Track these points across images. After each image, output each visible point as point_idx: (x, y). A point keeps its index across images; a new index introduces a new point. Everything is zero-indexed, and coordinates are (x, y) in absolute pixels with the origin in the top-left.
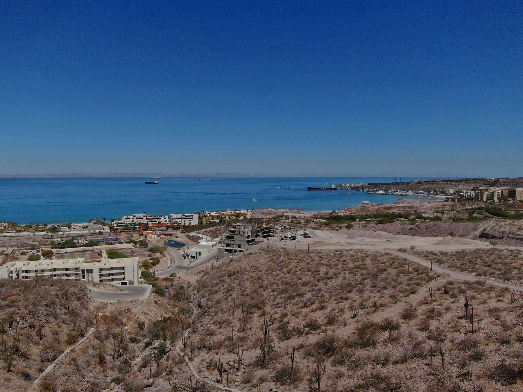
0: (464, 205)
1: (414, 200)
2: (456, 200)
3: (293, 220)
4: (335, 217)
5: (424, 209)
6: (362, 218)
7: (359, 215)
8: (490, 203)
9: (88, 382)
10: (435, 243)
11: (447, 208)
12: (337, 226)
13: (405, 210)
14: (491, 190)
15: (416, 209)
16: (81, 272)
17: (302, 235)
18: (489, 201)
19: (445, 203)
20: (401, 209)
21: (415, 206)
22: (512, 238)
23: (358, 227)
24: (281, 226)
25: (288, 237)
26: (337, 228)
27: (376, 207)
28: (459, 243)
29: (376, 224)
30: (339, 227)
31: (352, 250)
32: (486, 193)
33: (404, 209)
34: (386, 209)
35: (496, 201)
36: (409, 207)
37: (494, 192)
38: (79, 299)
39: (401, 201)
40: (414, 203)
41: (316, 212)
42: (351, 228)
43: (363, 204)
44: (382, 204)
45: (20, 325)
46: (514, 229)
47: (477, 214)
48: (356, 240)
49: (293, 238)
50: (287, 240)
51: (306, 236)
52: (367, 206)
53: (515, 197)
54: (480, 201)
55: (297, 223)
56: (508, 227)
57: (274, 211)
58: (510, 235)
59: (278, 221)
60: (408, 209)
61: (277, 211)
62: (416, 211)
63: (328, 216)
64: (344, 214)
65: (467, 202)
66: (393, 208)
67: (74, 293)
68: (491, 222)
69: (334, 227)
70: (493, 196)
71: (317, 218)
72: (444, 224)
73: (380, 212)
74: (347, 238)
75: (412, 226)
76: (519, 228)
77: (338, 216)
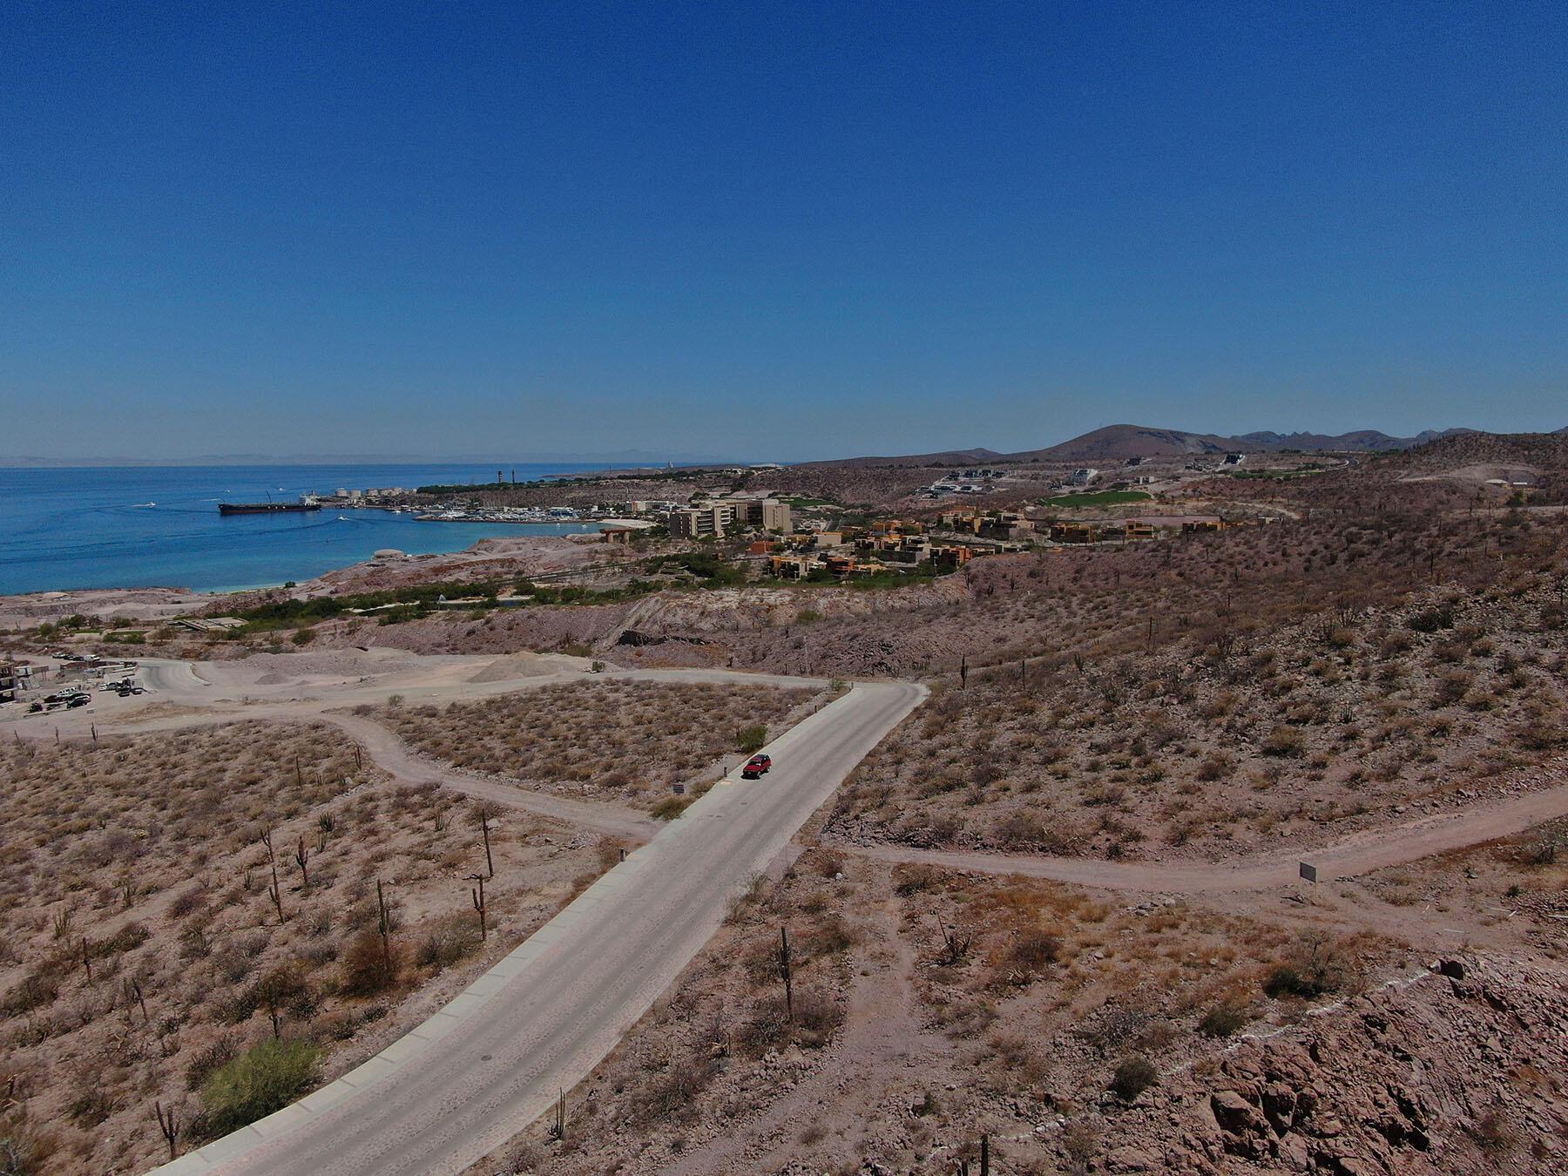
0: (641, 550)
1: (523, 540)
2: (627, 536)
3: (118, 630)
4: (278, 608)
5: (541, 566)
6: (369, 605)
7: (355, 596)
8: (704, 541)
10: (471, 676)
11: (600, 558)
12: (266, 640)
13: (492, 570)
14: (707, 506)
15: (521, 567)
17: (113, 686)
18: (703, 536)
19: (597, 546)
20: (481, 568)
21: (519, 558)
23: (332, 637)
24: (66, 658)
25: (60, 699)
26: (267, 646)
27: (414, 567)
29: (382, 623)
30: (272, 643)
31: (230, 724)
32: (695, 514)
33: (487, 569)
34: (438, 571)
35: (718, 529)
36: (502, 562)
37: (712, 512)
39: (486, 545)
40: (520, 549)
41: (225, 593)
42: (305, 642)
43: (379, 557)
44: (433, 557)
48: (285, 684)
49: (77, 701)
50: (57, 709)
51: (124, 689)
52: (388, 564)
53: (761, 521)
54: (683, 537)
55: (130, 641)
56: (681, 613)
57: (69, 600)
58: (681, 633)
59: (61, 639)
60: (499, 569)
61: (77, 600)
62: (520, 573)
63: (259, 606)
64: (310, 596)
65: (653, 540)
66: (458, 567)
68: (652, 602)
69: (255, 644)
70: (713, 521)
71: (216, 616)
73: (419, 583)
74: (262, 681)
75: (474, 623)
76: (703, 613)
77: (291, 600)
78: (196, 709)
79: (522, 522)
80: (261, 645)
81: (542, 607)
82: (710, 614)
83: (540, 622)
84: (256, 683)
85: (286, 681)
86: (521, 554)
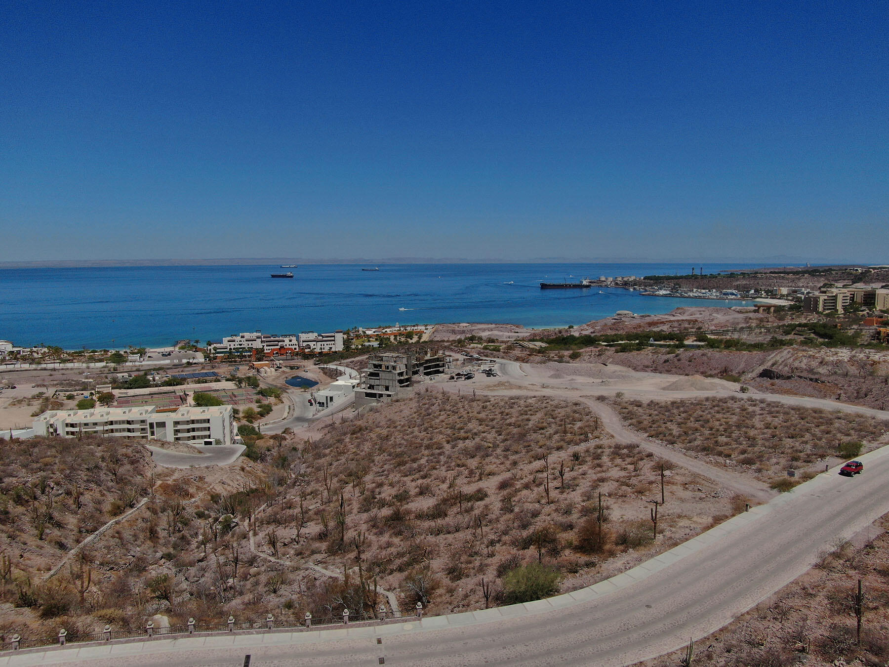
0: (781, 319)
1: (703, 309)
2: (772, 309)
3: (489, 344)
4: (564, 339)
5: (714, 325)
6: (611, 341)
7: (604, 336)
8: (827, 315)
9: (134, 556)
11: (752, 323)
13: (682, 326)
14: (832, 293)
15: (700, 325)
16: (148, 427)
17: (484, 371)
18: (827, 312)
19: (751, 315)
20: (676, 324)
21: (700, 320)
24: (466, 355)
25: (462, 375)
26: (556, 358)
27: (637, 321)
29: (617, 352)
30: (559, 357)
31: (534, 397)
33: (680, 325)
34: (651, 324)
35: (840, 310)
36: (689, 322)
37: (836, 296)
38: (132, 463)
39: (680, 311)
40: (701, 314)
41: (539, 329)
42: (577, 358)
43: (618, 315)
44: (649, 316)
45: (54, 491)
46: (814, 364)
47: (794, 334)
49: (469, 377)
50: (460, 379)
51: (489, 373)
52: (623, 319)
53: (874, 304)
54: (812, 312)
55: (494, 350)
56: (805, 361)
57: (470, 327)
58: (804, 374)
59: (465, 346)
60: (687, 326)
61: (473, 328)
62: (700, 328)
63: (554, 337)
64: (580, 334)
65: (790, 313)
66: (663, 323)
67: (126, 456)
69: (550, 357)
70: (836, 303)
71: (534, 340)
73: (639, 331)
74: (551, 377)
75: (669, 356)
76: (821, 363)
77: (571, 335)
78: (520, 387)
79: (704, 298)
80: (553, 357)
81: (711, 350)
82: (827, 364)
83: (709, 359)
84: (549, 377)
85: (563, 378)
86: (701, 318)
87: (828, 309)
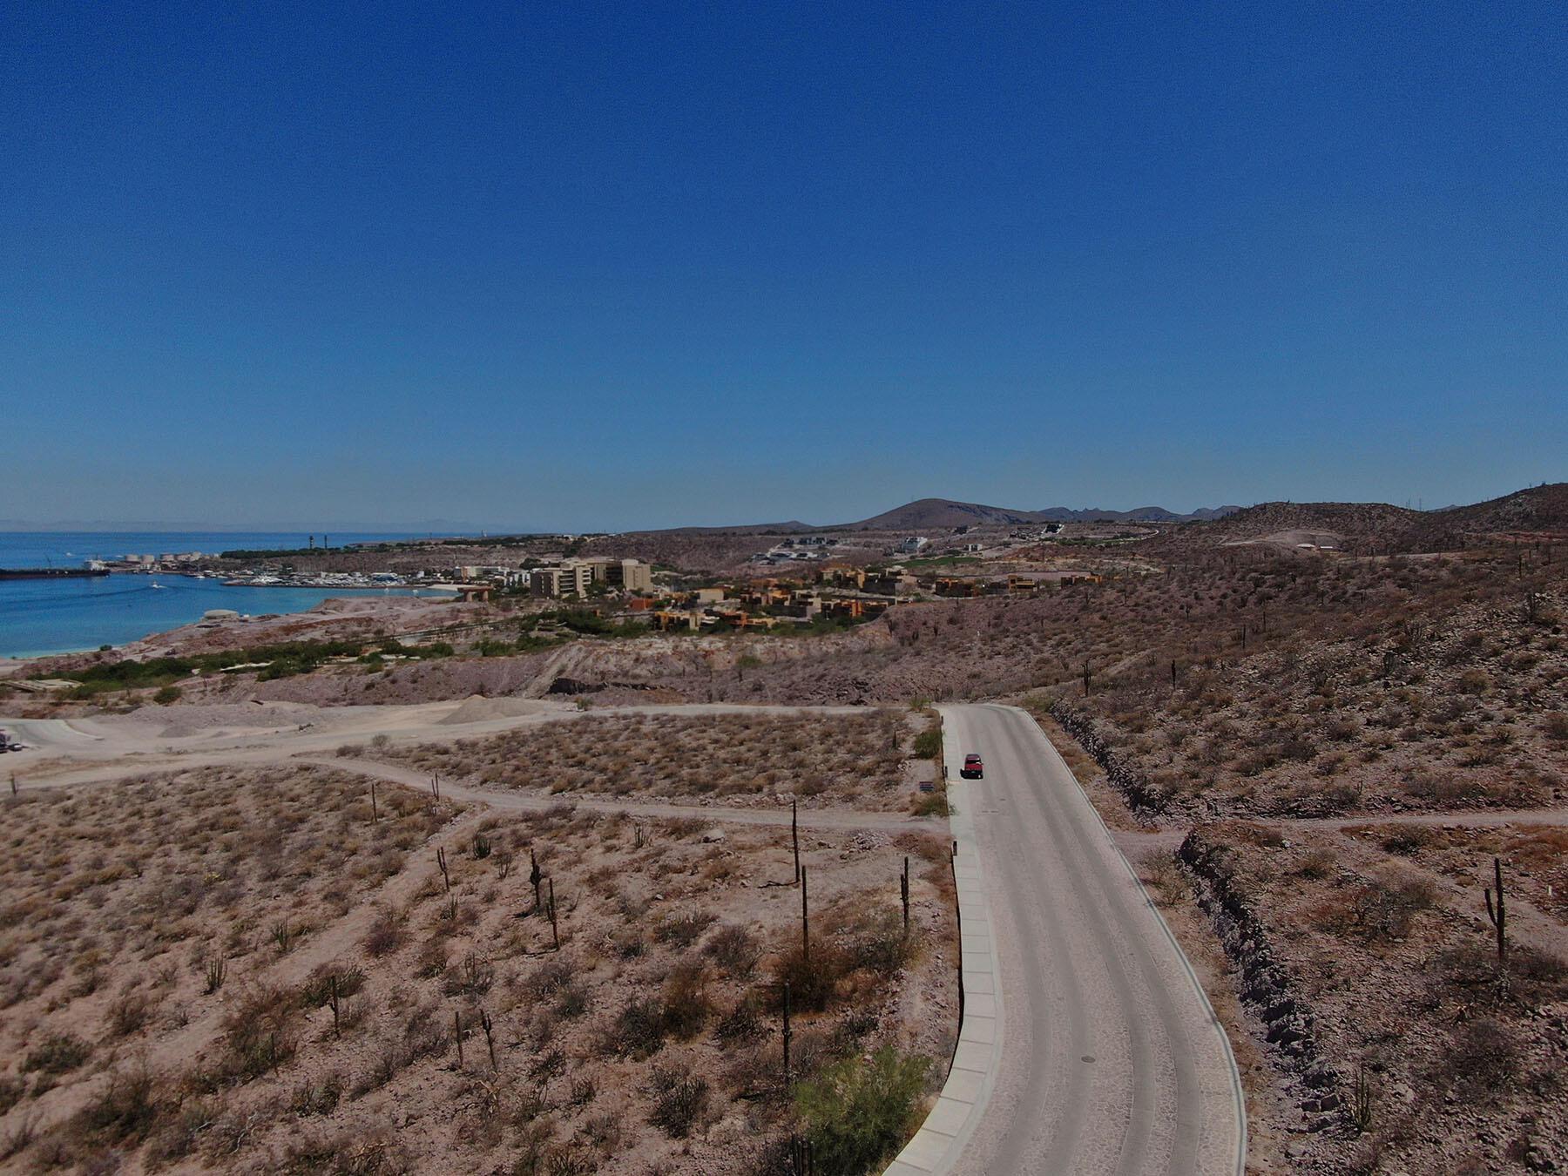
0: (506, 608)
1: (372, 600)
2: (486, 595)
4: (113, 669)
5: (402, 624)
6: (211, 665)
7: (199, 657)
8: (566, 601)
10: (440, 719)
11: (463, 617)
12: (122, 699)
13: (348, 630)
14: (568, 566)
15: (379, 626)
18: (565, 596)
19: (459, 605)
20: (335, 627)
21: (375, 617)
22: (625, 685)
23: (200, 695)
26: (125, 705)
27: (256, 628)
28: (502, 713)
29: (262, 679)
30: (130, 702)
31: (184, 772)
32: (557, 573)
33: (344, 628)
34: (288, 630)
35: (580, 588)
36: (359, 621)
37: (574, 571)
39: (335, 604)
40: (373, 608)
41: (33, 657)
42: (174, 700)
43: (209, 618)
44: (275, 617)
46: (627, 663)
47: (539, 630)
48: (196, 737)
52: (223, 625)
53: (622, 581)
54: (545, 596)
56: (613, 660)
58: (619, 680)
60: (356, 629)
62: (379, 632)
63: (85, 668)
64: (144, 657)
65: (514, 599)
66: (310, 626)
68: (574, 650)
69: (110, 704)
70: (575, 581)
71: (41, 678)
72: (462, 664)
73: (269, 643)
74: (162, 736)
75: (371, 676)
76: (637, 660)
77: (123, 663)
79: (346, 587)
80: (116, 704)
81: (447, 659)
82: (645, 661)
83: (447, 674)
84: (159, 736)
85: (195, 734)
86: (376, 614)
87: (567, 592)
